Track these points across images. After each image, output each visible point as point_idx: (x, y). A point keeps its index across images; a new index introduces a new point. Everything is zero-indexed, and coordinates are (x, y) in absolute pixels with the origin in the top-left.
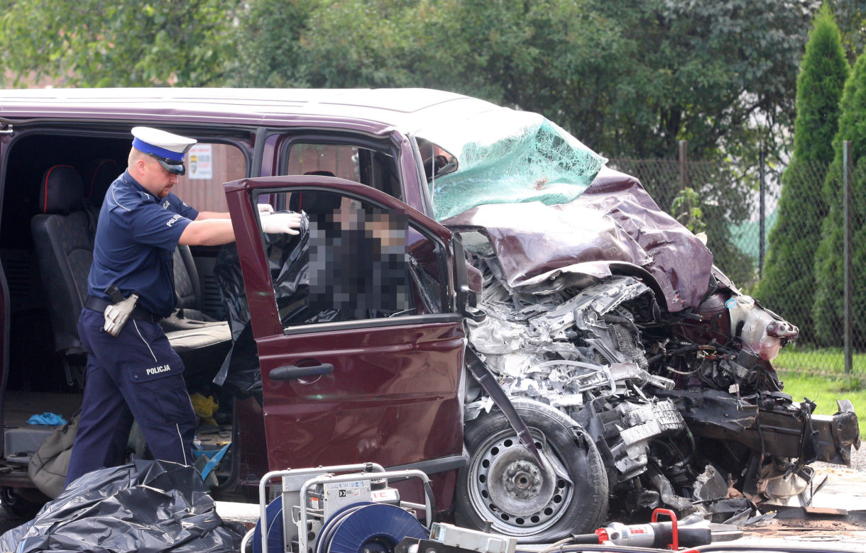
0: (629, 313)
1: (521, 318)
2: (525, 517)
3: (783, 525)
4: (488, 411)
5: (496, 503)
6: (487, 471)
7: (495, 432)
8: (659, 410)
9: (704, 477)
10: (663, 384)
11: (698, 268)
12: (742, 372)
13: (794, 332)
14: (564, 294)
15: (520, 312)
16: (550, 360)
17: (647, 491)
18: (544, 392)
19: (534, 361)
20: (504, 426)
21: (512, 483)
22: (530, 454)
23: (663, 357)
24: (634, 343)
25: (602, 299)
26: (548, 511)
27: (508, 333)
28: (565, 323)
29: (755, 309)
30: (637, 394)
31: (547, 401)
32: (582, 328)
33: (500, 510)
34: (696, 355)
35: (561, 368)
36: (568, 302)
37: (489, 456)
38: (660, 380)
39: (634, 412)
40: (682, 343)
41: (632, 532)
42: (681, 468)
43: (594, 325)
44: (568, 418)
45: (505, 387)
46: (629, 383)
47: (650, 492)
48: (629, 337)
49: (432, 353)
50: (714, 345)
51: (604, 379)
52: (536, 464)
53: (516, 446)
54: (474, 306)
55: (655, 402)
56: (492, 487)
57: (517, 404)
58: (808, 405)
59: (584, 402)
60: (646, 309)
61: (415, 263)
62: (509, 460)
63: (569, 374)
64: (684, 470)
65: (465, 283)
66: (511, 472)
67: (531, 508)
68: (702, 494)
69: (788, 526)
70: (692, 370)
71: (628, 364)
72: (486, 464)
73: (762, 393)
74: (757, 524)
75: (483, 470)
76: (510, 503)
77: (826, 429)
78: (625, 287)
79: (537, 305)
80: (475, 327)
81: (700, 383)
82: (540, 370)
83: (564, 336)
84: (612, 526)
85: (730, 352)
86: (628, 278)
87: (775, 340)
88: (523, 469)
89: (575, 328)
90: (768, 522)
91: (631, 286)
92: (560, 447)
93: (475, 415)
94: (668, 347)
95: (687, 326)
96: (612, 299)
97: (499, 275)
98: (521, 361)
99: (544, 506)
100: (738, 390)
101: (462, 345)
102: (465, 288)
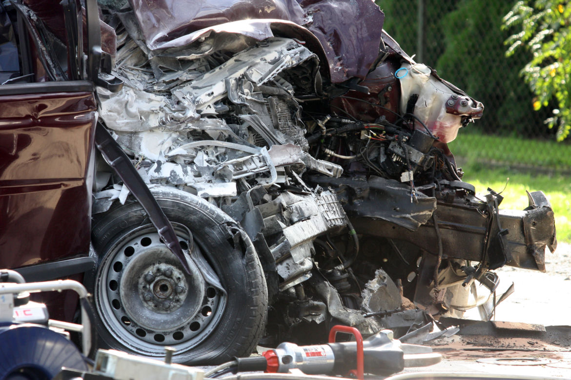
0: (287, 83)
1: (162, 88)
2: (165, 333)
3: (468, 343)
4: (123, 201)
5: (130, 315)
6: (120, 277)
7: (129, 228)
8: (323, 202)
9: (374, 285)
10: (330, 170)
11: (365, 29)
12: (417, 157)
13: (478, 108)
14: (211, 59)
15: (161, 80)
16: (195, 140)
17: (311, 302)
18: (189, 179)
19: (176, 142)
20: (141, 221)
21: (149, 291)
22: (173, 256)
23: (322, 137)
24: (293, 120)
25: (259, 66)
26: (195, 326)
27: (145, 107)
28: (215, 95)
29: (431, 81)
30: (297, 183)
31: (194, 191)
32: (235, 101)
33: (135, 325)
34: (360, 135)
35: (209, 150)
36: (217, 70)
37: (122, 258)
38: (326, 166)
39: (296, 204)
40: (344, 121)
41: (307, 354)
42: (343, 272)
43: (249, 98)
44: (219, 211)
45: (141, 172)
46: (288, 169)
47: (316, 303)
48: (287, 113)
49: (56, 130)
50: (383, 123)
51: (262, 164)
52: (180, 268)
53: (156, 245)
54: (109, 73)
55: (319, 193)
56: (126, 295)
57: (157, 193)
58: (495, 197)
59: (239, 193)
60: (306, 79)
61: (34, 18)
62: (147, 262)
63: (217, 157)
64: (346, 275)
65: (98, 44)
66: (149, 278)
67: (173, 322)
68: (372, 305)
69: (475, 345)
70: (354, 153)
71: (290, 145)
72: (118, 267)
73: (439, 183)
74: (436, 341)
75: (114, 275)
76: (147, 315)
77: (516, 227)
78: (285, 52)
79: (180, 72)
80: (107, 97)
81: (364, 170)
82: (185, 153)
83: (212, 111)
84: (283, 347)
85: (401, 132)
86: (289, 41)
87: (454, 119)
88: (164, 274)
89: (226, 100)
90: (450, 340)
91: (292, 51)
92: (211, 248)
93: (107, 206)
94: (328, 125)
95: (349, 100)
96: (271, 66)
97: (135, 34)
98: (160, 141)
99: (190, 320)
100: (412, 178)
101: (92, 121)
102: (99, 50)
